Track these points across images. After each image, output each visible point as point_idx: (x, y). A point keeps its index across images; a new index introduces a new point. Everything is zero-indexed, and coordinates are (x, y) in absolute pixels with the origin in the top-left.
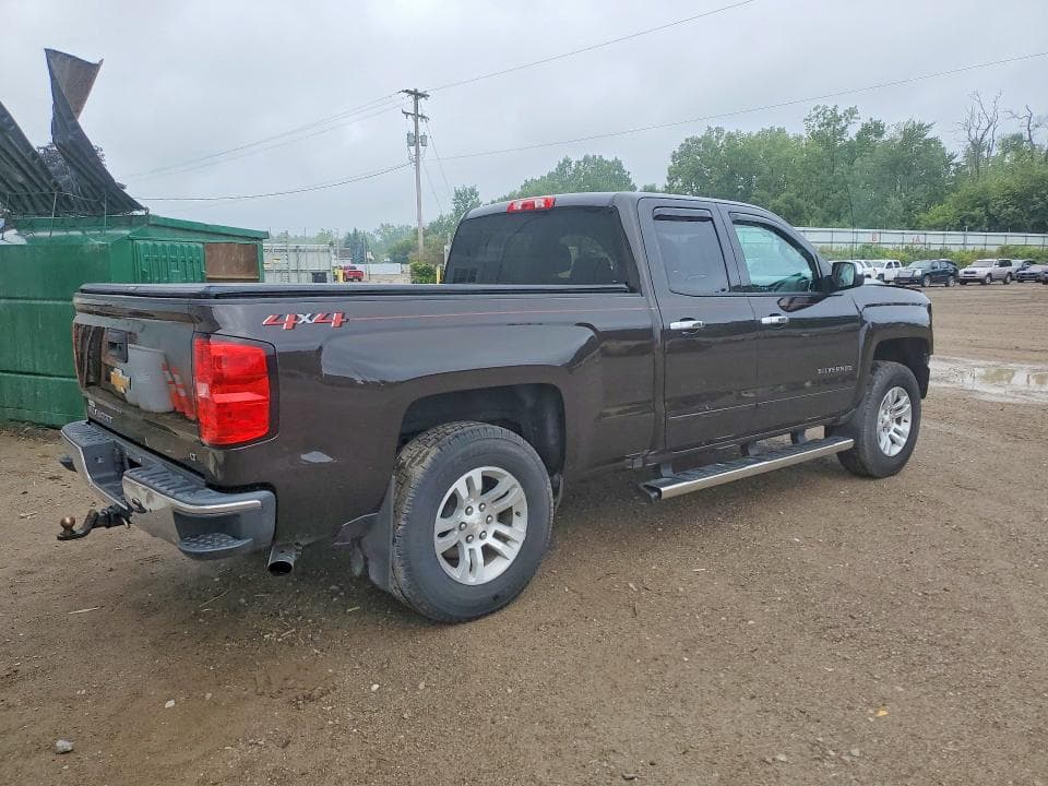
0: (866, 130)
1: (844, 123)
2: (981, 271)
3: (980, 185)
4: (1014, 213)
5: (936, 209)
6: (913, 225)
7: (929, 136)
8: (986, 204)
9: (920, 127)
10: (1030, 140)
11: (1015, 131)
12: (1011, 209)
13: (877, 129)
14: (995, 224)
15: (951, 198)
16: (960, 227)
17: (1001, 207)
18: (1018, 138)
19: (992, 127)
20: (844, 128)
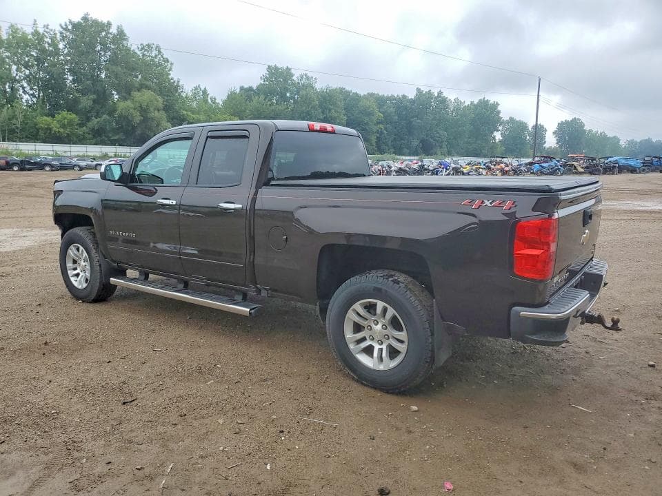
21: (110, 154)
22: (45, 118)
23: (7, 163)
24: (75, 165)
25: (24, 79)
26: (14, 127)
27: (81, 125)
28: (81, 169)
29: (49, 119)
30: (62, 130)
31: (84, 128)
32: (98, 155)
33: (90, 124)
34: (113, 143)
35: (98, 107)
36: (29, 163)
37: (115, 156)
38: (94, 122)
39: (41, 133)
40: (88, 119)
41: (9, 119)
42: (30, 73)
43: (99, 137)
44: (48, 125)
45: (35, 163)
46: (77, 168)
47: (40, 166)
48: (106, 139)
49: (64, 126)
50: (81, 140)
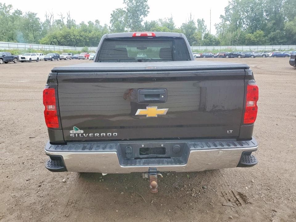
0: (16, 12)
1: (8, 9)
2: (65, 57)
3: (54, 33)
4: (64, 41)
5: (43, 39)
6: (38, 43)
7: (37, 17)
8: (56, 38)
9: (33, 14)
10: (63, 21)
11: (59, 19)
12: (63, 40)
13: (20, 13)
14: (60, 44)
15: (47, 36)
16: (51, 44)
17: (60, 39)
18: (60, 20)
19: (52, 17)
20: (9, 11)
21: (276, 50)
22: (249, 34)
23: (225, 55)
24: (252, 55)
25: (245, 18)
26: (236, 39)
27: (264, 36)
28: (254, 57)
29: (250, 35)
30: (255, 39)
31: (266, 37)
32: (270, 50)
33: (269, 36)
34: (280, 44)
35: (275, 26)
36: (232, 54)
37: (279, 50)
38: (272, 34)
39: (246, 41)
40: (269, 33)
41: (235, 36)
42: (248, 15)
43: (273, 41)
44: (250, 37)
45: (235, 55)
46: (252, 57)
47: (236, 56)
48: (276, 42)
49: (256, 38)
50: (263, 43)
